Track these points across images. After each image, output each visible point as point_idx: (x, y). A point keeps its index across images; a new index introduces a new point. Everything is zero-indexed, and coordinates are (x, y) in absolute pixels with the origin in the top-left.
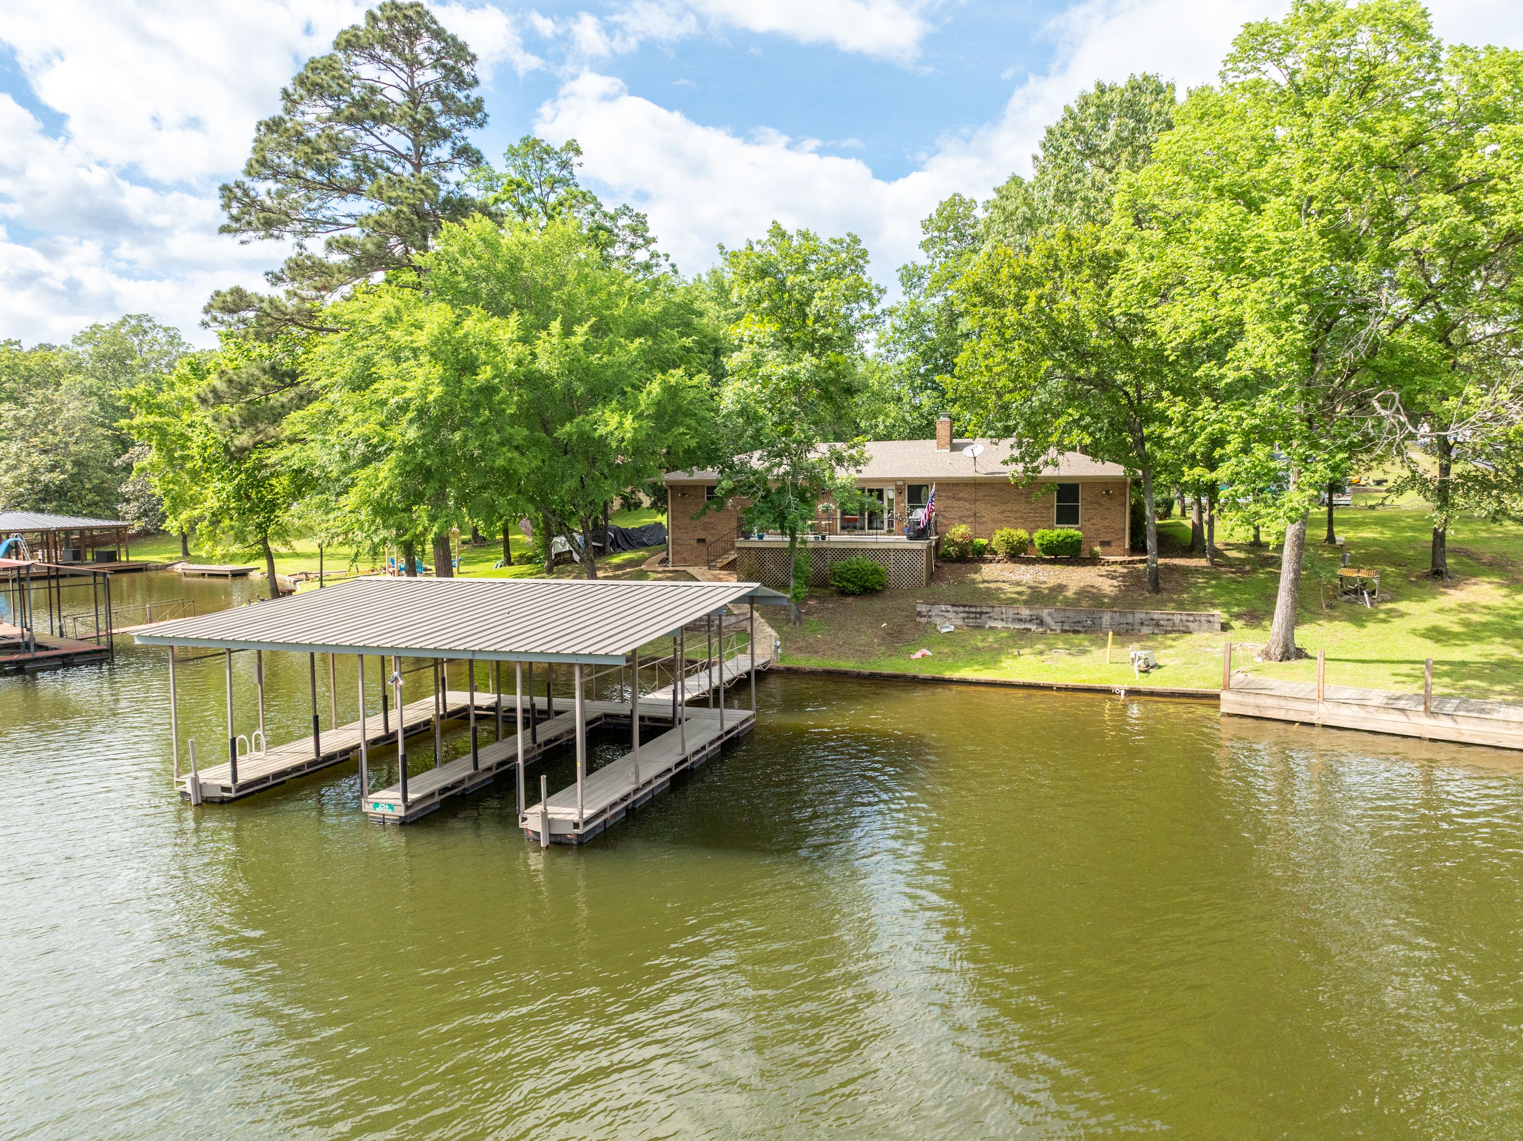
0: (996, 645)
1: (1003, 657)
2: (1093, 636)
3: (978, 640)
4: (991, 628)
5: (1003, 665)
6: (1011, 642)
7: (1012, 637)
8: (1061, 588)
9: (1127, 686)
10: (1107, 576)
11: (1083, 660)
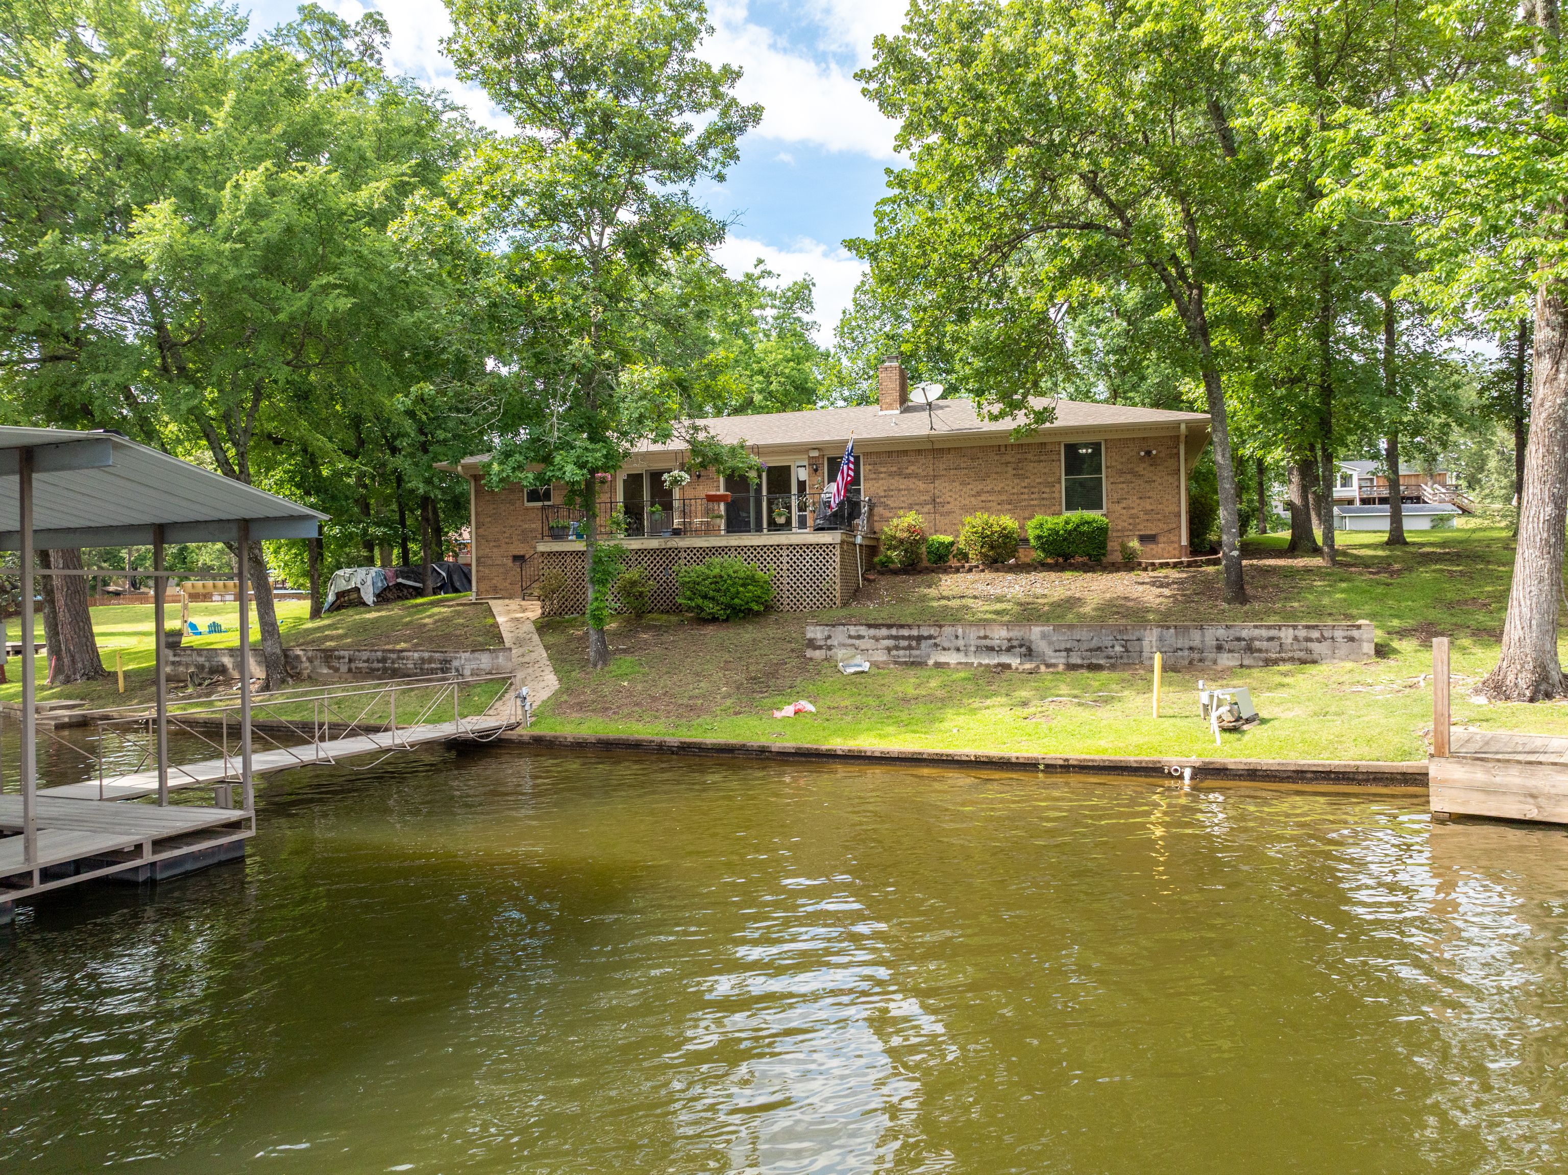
0: (939, 693)
1: (949, 713)
2: (1126, 675)
3: (909, 684)
4: (938, 665)
5: (946, 725)
6: (970, 686)
7: (974, 679)
8: (1071, 603)
9: (1196, 760)
10: (1153, 584)
11: (1105, 714)
